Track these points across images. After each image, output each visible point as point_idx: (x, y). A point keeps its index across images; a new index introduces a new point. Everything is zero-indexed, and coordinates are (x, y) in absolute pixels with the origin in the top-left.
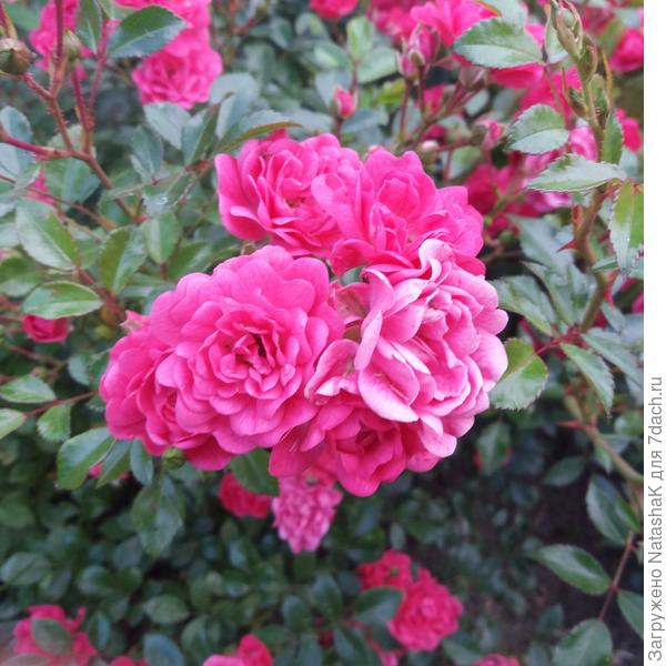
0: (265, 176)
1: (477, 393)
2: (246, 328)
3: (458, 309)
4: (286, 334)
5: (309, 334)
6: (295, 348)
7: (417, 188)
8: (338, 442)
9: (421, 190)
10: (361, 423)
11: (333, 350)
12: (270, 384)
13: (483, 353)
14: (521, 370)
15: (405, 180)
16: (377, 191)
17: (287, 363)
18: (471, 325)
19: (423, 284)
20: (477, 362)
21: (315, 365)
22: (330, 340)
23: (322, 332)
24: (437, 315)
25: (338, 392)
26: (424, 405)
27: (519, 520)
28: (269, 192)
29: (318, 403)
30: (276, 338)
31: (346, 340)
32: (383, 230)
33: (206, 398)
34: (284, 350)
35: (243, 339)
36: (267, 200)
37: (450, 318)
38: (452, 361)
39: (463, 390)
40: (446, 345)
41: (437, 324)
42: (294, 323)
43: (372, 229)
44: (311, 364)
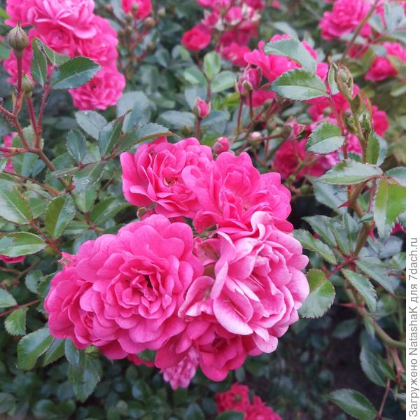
0: (152, 167)
1: (290, 311)
2: (140, 272)
3: (277, 256)
4: (166, 274)
5: (181, 275)
6: (171, 284)
7: (249, 176)
8: (200, 346)
9: (251, 177)
10: (215, 333)
11: (197, 283)
12: (155, 308)
13: (293, 284)
14: (318, 289)
15: (242, 172)
16: (223, 179)
17: (166, 293)
18: (285, 266)
19: (254, 241)
20: (289, 289)
21: (185, 295)
22: (194, 278)
23: (189, 273)
24: (263, 261)
25: (200, 314)
26: (257, 321)
27: (317, 358)
28: (155, 177)
29: (187, 321)
30: (159, 277)
31: (205, 277)
32: (228, 205)
33: (113, 319)
34: (164, 285)
35: (137, 278)
36: (154, 183)
37: (272, 262)
38: (274, 290)
39: (282, 310)
40: (269, 279)
41: (264, 266)
42: (170, 267)
43: (221, 203)
44: (182, 295)
